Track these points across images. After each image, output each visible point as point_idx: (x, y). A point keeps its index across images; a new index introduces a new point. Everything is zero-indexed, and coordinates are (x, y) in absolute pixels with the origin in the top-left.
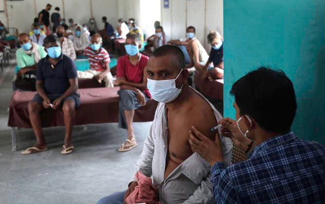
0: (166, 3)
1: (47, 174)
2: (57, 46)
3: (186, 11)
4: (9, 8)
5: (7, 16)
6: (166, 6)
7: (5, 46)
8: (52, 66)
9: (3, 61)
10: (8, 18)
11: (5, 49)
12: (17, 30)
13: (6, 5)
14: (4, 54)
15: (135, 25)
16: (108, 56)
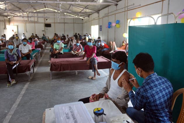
0: (101, 29)
3: (108, 32)
4: (46, 30)
5: (45, 32)
12: (48, 37)
13: (45, 29)
16: (82, 46)
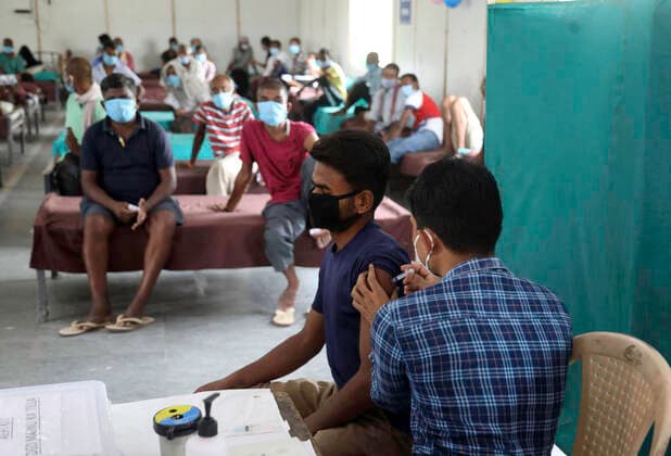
0: (405, 12)
1: (109, 368)
2: (124, 97)
4: (42, 6)
5: (37, 22)
6: (406, 19)
7: (30, 94)
8: (121, 140)
9: (26, 131)
10: (38, 28)
11: (30, 102)
14: (27, 114)
15: (327, 57)
